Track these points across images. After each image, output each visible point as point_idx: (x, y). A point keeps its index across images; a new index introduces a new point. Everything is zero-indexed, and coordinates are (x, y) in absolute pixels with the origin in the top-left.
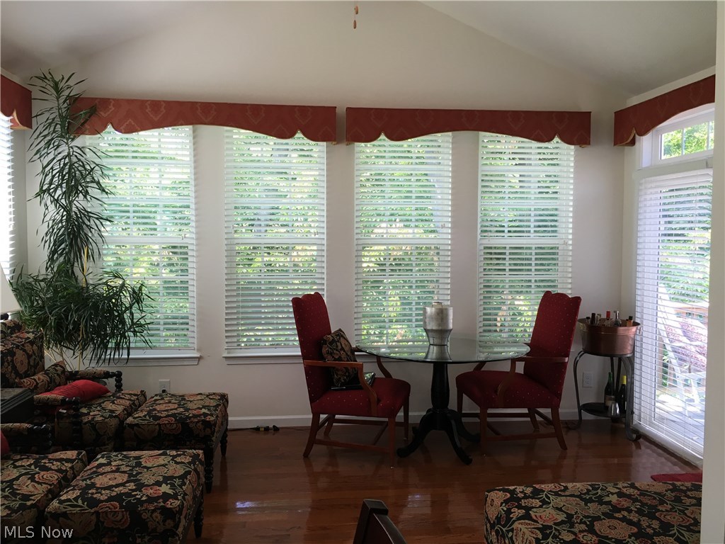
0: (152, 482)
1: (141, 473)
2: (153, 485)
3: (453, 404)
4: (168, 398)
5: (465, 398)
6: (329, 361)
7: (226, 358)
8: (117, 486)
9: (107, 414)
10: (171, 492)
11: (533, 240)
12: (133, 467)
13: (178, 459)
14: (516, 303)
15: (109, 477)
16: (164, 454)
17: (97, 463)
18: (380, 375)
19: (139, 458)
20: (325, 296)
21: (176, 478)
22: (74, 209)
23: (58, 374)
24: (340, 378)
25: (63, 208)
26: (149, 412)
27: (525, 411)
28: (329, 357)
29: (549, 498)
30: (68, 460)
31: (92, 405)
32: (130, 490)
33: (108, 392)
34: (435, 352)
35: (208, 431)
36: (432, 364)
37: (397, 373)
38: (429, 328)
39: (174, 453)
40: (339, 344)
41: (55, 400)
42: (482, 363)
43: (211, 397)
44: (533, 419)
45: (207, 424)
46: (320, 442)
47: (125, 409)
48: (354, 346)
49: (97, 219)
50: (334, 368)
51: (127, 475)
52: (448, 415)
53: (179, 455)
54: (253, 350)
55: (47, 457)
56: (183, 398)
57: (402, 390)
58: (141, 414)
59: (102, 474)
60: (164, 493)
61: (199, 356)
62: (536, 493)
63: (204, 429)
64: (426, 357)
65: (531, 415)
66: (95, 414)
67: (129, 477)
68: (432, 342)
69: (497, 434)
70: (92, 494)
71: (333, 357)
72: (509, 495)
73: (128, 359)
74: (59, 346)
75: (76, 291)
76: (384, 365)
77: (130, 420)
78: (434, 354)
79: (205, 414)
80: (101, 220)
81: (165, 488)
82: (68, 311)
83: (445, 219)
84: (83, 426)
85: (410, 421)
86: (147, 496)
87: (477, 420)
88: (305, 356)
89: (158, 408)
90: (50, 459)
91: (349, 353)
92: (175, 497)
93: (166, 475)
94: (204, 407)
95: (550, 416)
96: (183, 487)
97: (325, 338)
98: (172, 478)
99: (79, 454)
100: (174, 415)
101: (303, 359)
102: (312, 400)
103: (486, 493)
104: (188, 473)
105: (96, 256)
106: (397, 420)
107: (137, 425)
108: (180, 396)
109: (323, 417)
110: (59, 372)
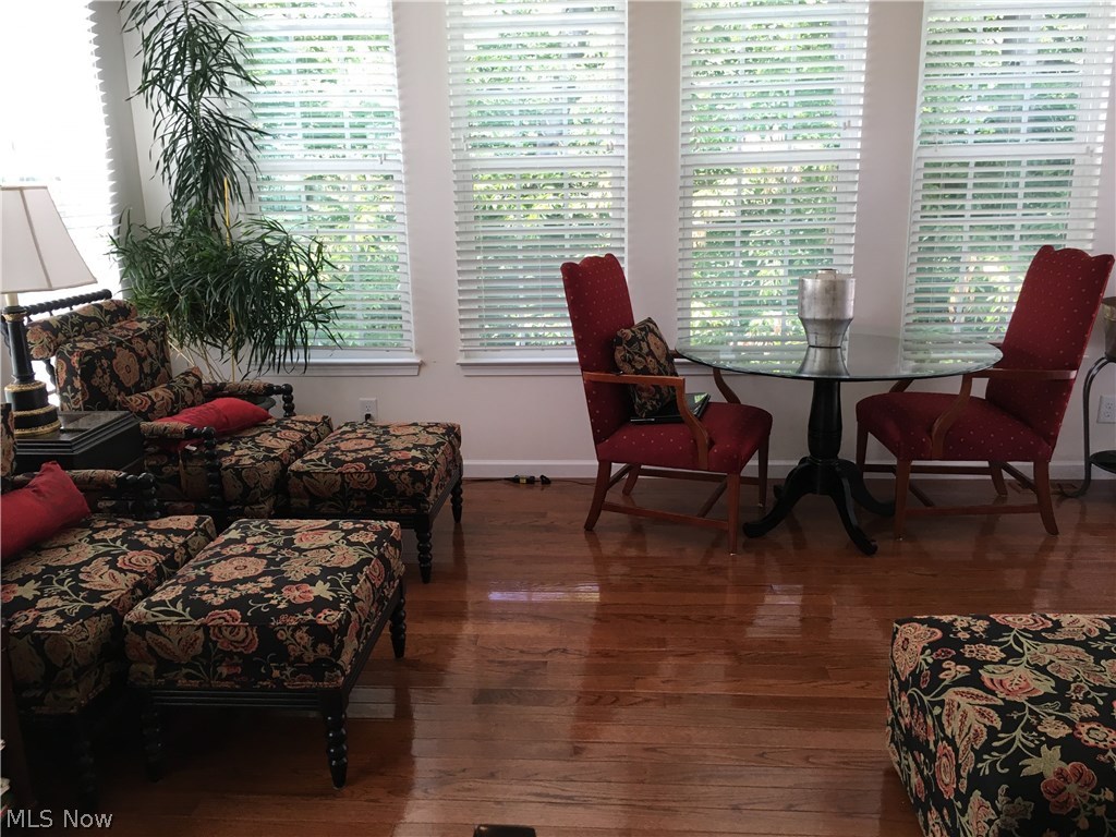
0: (302, 576)
1: (289, 559)
2: (303, 581)
3: (847, 451)
4: (363, 430)
5: (872, 440)
6: (628, 375)
7: (462, 365)
8: (245, 581)
9: (261, 455)
10: (328, 595)
11: (1025, 148)
12: (279, 548)
13: (354, 538)
14: (986, 268)
15: (235, 563)
16: (334, 527)
17: (226, 537)
18: (718, 397)
19: (292, 531)
20: (626, 259)
21: (342, 570)
22: (203, 113)
23: (189, 389)
24: (645, 403)
25: (185, 111)
26: (328, 453)
27: (985, 464)
28: (627, 367)
29: (1020, 645)
30: (178, 532)
31: (240, 438)
32: (262, 589)
33: (271, 417)
34: (818, 359)
35: (420, 487)
36: (812, 382)
37: (748, 395)
38: (808, 316)
39: (349, 525)
40: (644, 345)
41: (175, 431)
42: (907, 381)
43: (430, 430)
44: (998, 479)
45: (417, 476)
46: (614, 508)
47: (292, 447)
48: (671, 348)
49: (243, 130)
50: (635, 385)
51: (265, 561)
52: (838, 469)
53: (356, 530)
54: (506, 353)
55: (145, 526)
56: (386, 428)
57: (757, 425)
58: (315, 456)
59: (226, 559)
60: (318, 598)
61: (418, 361)
62: (995, 632)
63: (413, 484)
64: (801, 370)
65: (993, 470)
66: (242, 454)
67: (268, 566)
68: (813, 343)
69: (927, 503)
70: (202, 593)
71: (633, 367)
72: (939, 634)
73: (306, 364)
74: (199, 342)
75: (215, 253)
76: (725, 379)
77: (297, 465)
78: (817, 364)
79: (415, 460)
80: (249, 132)
81: (321, 589)
82: (204, 285)
83: (853, 112)
84: (224, 473)
85: (770, 475)
86: (289, 601)
87: (891, 476)
88: (585, 364)
89: (343, 446)
90: (149, 530)
91: (663, 361)
92: (334, 605)
93: (328, 565)
94: (416, 447)
95: (1030, 474)
96: (353, 587)
97: (619, 333)
98: (336, 570)
99: (199, 522)
100: (365, 460)
101: (582, 370)
102: (598, 440)
103: (895, 625)
104: (367, 562)
105: (246, 195)
106: (745, 473)
107: (308, 473)
108: (382, 427)
109: (616, 468)
110: (191, 385)
